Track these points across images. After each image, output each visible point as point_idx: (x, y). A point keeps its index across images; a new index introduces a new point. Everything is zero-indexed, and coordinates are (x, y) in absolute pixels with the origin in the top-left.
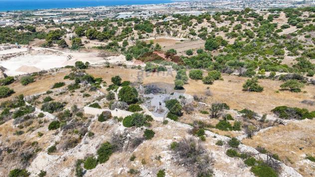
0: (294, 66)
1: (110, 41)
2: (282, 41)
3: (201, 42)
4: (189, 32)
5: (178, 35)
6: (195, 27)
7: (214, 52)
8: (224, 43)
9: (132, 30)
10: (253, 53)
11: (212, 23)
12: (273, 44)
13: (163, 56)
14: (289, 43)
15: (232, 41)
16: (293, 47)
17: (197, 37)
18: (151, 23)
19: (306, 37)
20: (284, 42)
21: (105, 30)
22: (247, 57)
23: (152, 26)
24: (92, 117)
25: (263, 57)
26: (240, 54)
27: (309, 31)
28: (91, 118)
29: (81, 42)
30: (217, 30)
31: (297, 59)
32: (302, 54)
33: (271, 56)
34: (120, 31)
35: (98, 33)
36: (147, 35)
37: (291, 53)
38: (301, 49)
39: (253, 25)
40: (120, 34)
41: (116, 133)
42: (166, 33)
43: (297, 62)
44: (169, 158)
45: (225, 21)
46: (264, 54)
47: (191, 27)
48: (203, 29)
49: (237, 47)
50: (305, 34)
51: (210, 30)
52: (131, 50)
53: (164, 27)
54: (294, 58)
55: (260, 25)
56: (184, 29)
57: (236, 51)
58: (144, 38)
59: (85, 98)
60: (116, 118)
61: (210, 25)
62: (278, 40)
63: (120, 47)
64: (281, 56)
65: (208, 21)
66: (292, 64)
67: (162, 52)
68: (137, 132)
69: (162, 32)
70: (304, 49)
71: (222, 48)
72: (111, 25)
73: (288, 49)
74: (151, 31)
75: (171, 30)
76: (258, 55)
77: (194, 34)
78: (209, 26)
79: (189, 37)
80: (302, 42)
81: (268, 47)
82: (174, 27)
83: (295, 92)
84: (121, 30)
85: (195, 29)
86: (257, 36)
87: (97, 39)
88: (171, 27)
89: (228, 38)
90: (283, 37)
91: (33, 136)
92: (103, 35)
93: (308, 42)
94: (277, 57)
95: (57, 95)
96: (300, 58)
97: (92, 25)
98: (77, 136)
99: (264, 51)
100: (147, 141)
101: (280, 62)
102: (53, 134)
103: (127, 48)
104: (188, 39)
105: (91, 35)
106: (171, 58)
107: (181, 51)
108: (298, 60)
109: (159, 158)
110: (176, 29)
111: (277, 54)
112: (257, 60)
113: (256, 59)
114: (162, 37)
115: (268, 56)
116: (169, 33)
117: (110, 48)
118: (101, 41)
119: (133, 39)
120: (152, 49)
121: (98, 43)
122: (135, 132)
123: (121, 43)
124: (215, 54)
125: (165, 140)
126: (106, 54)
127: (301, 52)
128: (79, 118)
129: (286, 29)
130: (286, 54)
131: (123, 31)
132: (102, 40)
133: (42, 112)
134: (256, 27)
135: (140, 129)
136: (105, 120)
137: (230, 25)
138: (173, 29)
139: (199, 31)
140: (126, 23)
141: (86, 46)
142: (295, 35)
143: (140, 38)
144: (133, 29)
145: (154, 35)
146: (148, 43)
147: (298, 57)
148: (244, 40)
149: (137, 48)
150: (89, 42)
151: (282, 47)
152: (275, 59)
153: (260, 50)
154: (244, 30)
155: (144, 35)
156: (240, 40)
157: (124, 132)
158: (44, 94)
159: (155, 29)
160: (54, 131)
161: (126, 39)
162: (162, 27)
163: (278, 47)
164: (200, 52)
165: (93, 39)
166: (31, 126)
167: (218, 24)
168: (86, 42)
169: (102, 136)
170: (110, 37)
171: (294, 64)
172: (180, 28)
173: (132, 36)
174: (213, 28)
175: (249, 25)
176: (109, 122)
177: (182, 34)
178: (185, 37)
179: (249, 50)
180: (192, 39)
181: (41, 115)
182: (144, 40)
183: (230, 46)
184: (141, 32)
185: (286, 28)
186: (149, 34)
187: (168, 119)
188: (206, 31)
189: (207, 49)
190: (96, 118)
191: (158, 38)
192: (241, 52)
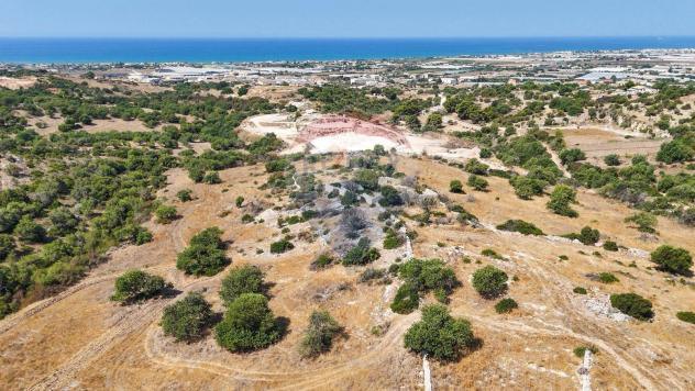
1: (489, 125)
5: (632, 126)
9: (544, 109)
17: (664, 134)
21: (494, 104)
29: (441, 122)
35: (474, 109)
36: (566, 119)
42: (611, 120)
53: (611, 107)
56: (649, 114)
69: (603, 116)
74: (578, 113)
75: (622, 113)
79: (650, 131)
82: (631, 108)
85: (676, 117)
87: (469, 119)
88: (625, 109)
104: (646, 135)
105: (461, 112)
110: (633, 114)
114: (597, 127)
116: (615, 119)
118: (474, 123)
119: (532, 124)
121: (469, 125)
132: (476, 122)
138: (626, 112)
140: (542, 94)
141: (449, 129)
143: (548, 124)
144: (547, 107)
145: (581, 120)
150: (456, 123)
155: (559, 120)
159: (588, 110)
161: (519, 123)
162: (607, 106)
164: (637, 161)
165: (464, 118)
168: (451, 123)
172: (643, 112)
173: (535, 119)
177: (640, 125)
184: (556, 113)
186: (572, 118)
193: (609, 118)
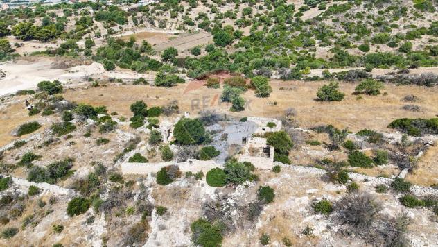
0: (331, 59)
1: (61, 42)
2: (308, 28)
3: (205, 35)
4: (183, 21)
5: (168, 26)
6: (189, 13)
7: (228, 48)
8: (238, 35)
9: (93, 22)
10: (278, 46)
11: (211, 7)
12: (299, 32)
13: (158, 58)
14: (317, 30)
15: (246, 32)
16: (323, 35)
17: (197, 29)
18: (121, 10)
19: (334, 21)
20: (311, 29)
21: (46, 23)
22: (271, 51)
23: (123, 13)
24: (143, 178)
25: (291, 51)
26: (262, 48)
27: (336, 13)
28: (142, 180)
29: (9, 46)
30: (221, 17)
31: (332, 50)
32: (335, 44)
33: (300, 49)
34: (71, 24)
35: (37, 30)
36: (120, 28)
37: (322, 43)
38: (332, 37)
39: (264, 7)
40: (75, 29)
41: (204, 200)
42: (148, 24)
43: (333, 54)
44: (323, 228)
45: (228, 4)
46: (291, 47)
47: (184, 14)
48: (201, 16)
49: (255, 39)
50: (332, 17)
51: (211, 17)
52: (102, 52)
53: (143, 15)
54: (327, 48)
55: (273, 8)
56: (174, 16)
57: (256, 45)
58: (115, 33)
59: (102, 146)
60: (189, 174)
61: (210, 10)
62: (304, 27)
63: (81, 50)
64: (312, 48)
65: (204, 5)
66: (327, 57)
67: (155, 54)
68: (243, 194)
69: (142, 22)
70: (336, 37)
71: (237, 41)
72: (54, 15)
73: (318, 38)
74: (125, 22)
75: (154, 18)
76: (284, 48)
77: (191, 24)
78: (208, 12)
79: (184, 28)
80: (331, 28)
81: (294, 37)
82: (158, 14)
83: (374, 94)
84: (74, 22)
85: (190, 17)
86: (275, 22)
87: (36, 39)
88: (154, 15)
89: (240, 27)
90: (308, 23)
91: (43, 234)
92: (47, 32)
93: (337, 28)
94: (307, 50)
95: (40, 147)
96: (335, 48)
97: (16, 16)
98: (136, 220)
99: (291, 42)
100: (268, 206)
101: (314, 55)
102: (84, 223)
103: (94, 50)
104: (183, 31)
105: (23, 33)
106: (172, 62)
107: (183, 50)
108: (333, 52)
109: (307, 231)
110: (163, 18)
111: (306, 46)
112: (286, 55)
113: (284, 54)
114: (143, 30)
115: (297, 49)
116: (152, 23)
117: (64, 52)
118: (44, 42)
119: (99, 35)
120: (137, 49)
121: (40, 45)
122: (237, 193)
123: (81, 43)
124: (230, 51)
125: (297, 199)
126: (67, 63)
127: (333, 41)
128: (118, 185)
129: (307, 12)
130: (317, 45)
131: (77, 24)
132: (46, 41)
133: (33, 183)
134: (269, 11)
135: (243, 187)
136: (171, 181)
137: (236, 8)
138: (157, 17)
139: (197, 19)
140: (79, 11)
141: (20, 51)
142: (321, 19)
143: (110, 33)
144: (94, 19)
145: (131, 27)
146: (127, 41)
147: (331, 47)
148: (260, 28)
149: (111, 49)
150: (23, 45)
151: (310, 35)
152: (307, 53)
153: (286, 42)
154: (256, 16)
155: (116, 29)
156: (256, 29)
157: (216, 195)
158: (10, 149)
159: (129, 18)
160: (83, 218)
161: (87, 35)
162: (139, 14)
163: (305, 35)
164: (209, 49)
165: (28, 39)
166: (25, 216)
167: (219, 8)
168: (18, 46)
169: (182, 209)
170: (59, 34)
171: (330, 57)
172: (167, 15)
173: (96, 31)
174: (214, 15)
175: (261, 8)
176: (181, 183)
177: (174, 25)
178: (179, 29)
179: (272, 42)
180: (190, 31)
181: (34, 191)
182: (119, 36)
183: (247, 38)
184: (109, 24)
185: (306, 10)
186: (124, 27)
187: (277, 163)
188: (207, 18)
189: (217, 44)
190: (151, 180)
191: (138, 31)
192: (263, 46)
193: (146, 23)
